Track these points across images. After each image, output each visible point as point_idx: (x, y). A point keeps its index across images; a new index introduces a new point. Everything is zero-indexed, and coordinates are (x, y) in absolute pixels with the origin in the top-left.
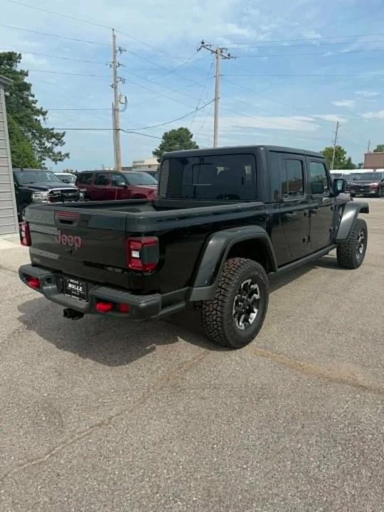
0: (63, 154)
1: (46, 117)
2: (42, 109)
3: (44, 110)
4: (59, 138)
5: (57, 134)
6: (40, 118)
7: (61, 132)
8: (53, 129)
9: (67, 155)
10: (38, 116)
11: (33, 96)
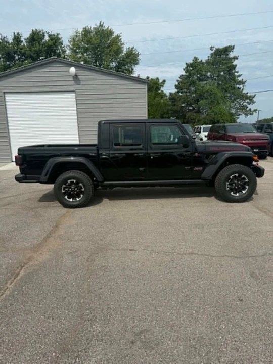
0: (252, 110)
1: (245, 85)
2: (242, 80)
3: (244, 80)
4: (251, 99)
5: (250, 96)
6: (241, 86)
7: (253, 94)
8: (247, 93)
9: (255, 110)
10: (240, 85)
11: (238, 72)
